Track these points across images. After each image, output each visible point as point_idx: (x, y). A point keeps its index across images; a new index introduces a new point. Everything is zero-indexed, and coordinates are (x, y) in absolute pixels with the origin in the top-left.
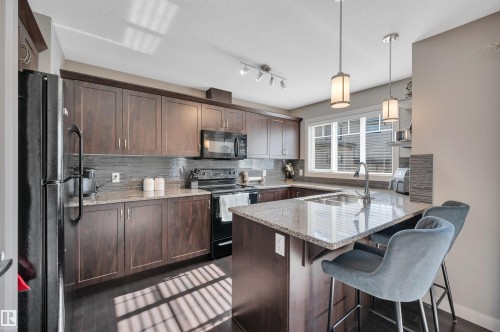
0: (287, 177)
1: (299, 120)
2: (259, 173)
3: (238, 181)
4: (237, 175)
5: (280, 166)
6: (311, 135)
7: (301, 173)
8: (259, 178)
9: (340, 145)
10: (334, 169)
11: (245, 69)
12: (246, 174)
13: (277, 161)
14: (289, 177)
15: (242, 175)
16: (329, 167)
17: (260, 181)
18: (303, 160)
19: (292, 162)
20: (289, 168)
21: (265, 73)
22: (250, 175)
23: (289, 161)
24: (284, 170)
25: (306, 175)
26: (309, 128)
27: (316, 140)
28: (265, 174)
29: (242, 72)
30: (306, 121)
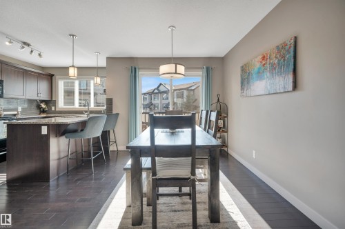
0: (41, 112)
1: (52, 76)
5: (35, 104)
6: (61, 85)
7: (53, 109)
8: (16, 113)
9: (80, 93)
10: (77, 106)
11: (10, 42)
13: (30, 101)
14: (43, 111)
16: (74, 105)
17: (15, 115)
18: (55, 101)
19: (46, 102)
20: (43, 106)
21: (26, 47)
22: (5, 110)
23: (42, 101)
24: (39, 107)
25: (57, 110)
26: (59, 82)
27: (64, 89)
28: (20, 110)
29: (7, 43)
30: (57, 77)
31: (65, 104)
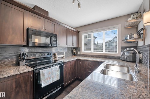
0: (73, 55)
1: (78, 32)
2: (62, 53)
3: (53, 58)
4: (52, 54)
5: (71, 50)
6: (83, 38)
7: (79, 53)
8: (63, 56)
10: (92, 51)
12: (57, 54)
13: (69, 48)
14: (74, 54)
15: (54, 55)
18: (80, 48)
19: (76, 49)
20: (74, 51)
22: (58, 55)
23: (74, 48)
24: (72, 52)
25: (81, 54)
26: (82, 35)
28: (65, 54)
30: (81, 32)
31: (85, 50)
